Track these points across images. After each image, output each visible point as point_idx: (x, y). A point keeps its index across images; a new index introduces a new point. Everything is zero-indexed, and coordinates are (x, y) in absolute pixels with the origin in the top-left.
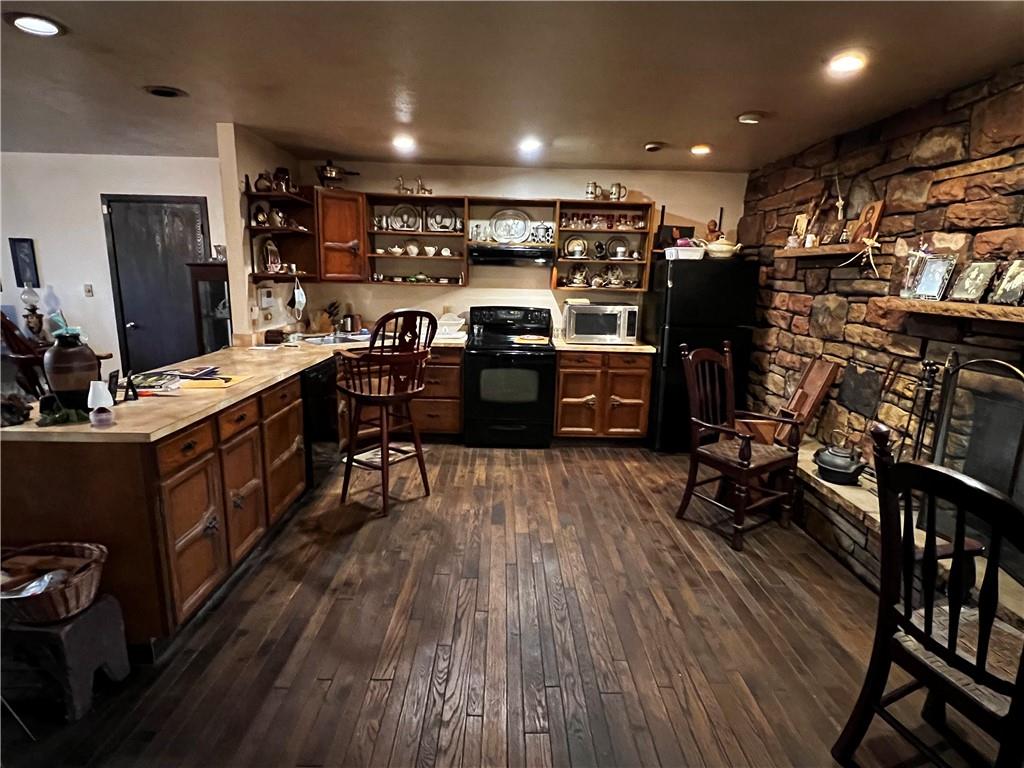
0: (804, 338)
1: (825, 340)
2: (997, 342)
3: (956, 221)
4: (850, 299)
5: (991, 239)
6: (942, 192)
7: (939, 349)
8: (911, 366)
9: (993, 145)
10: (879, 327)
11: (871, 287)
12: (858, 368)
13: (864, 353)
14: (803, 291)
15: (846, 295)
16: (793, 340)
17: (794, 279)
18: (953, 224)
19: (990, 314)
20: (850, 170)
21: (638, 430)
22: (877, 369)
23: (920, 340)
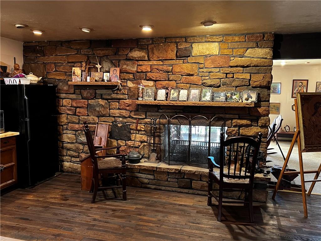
0: (86, 117)
1: (98, 117)
2: (169, 111)
3: (152, 78)
4: (109, 101)
5: (163, 84)
6: (143, 68)
7: (151, 115)
8: (142, 121)
9: (157, 58)
10: (126, 110)
11: (122, 97)
12: (118, 124)
13: (121, 119)
14: (81, 98)
15: (107, 99)
16: (79, 119)
17: (74, 93)
18: (151, 78)
19: (173, 104)
20: (100, 54)
21: (14, 180)
22: (127, 123)
23: (145, 113)
